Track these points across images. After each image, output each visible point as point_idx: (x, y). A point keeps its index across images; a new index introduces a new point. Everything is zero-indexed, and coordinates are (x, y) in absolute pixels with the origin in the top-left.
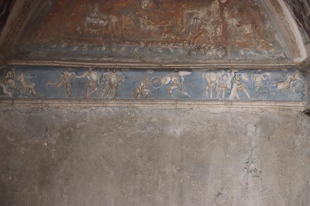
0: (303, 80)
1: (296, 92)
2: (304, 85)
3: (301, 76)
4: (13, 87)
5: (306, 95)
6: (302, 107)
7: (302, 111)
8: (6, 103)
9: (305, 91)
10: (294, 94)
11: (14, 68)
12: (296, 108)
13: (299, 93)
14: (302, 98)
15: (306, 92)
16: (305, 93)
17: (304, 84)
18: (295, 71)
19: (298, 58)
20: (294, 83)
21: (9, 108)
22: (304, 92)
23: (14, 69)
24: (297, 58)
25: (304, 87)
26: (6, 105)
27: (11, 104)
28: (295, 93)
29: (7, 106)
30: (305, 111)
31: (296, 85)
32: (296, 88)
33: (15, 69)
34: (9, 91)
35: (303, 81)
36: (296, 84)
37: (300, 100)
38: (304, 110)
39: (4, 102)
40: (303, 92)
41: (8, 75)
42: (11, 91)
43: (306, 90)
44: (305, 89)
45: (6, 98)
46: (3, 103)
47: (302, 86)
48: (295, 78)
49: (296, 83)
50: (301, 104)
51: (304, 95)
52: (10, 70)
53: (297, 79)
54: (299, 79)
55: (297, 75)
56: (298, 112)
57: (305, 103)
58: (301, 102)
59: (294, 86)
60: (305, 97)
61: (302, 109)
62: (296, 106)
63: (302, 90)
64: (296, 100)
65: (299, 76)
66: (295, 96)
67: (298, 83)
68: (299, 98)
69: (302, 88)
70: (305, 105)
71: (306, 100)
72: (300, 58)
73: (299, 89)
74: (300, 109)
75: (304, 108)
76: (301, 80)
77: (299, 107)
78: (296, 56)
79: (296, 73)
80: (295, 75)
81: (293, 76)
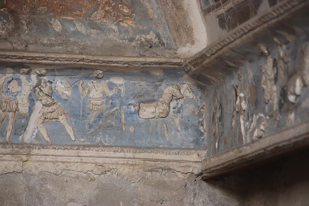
0: (199, 99)
1: (183, 127)
2: (202, 110)
5: (206, 135)
7: (196, 172)
9: (202, 125)
10: (178, 131)
12: (182, 164)
13: (190, 130)
14: (197, 142)
15: (205, 126)
16: (202, 131)
17: (202, 108)
18: (182, 76)
19: (188, 44)
20: (179, 105)
22: (201, 128)
24: (185, 46)
25: (200, 114)
28: (180, 129)
30: (202, 174)
31: (182, 109)
32: (182, 117)
35: (199, 102)
37: (192, 146)
38: (200, 171)
43: (205, 122)
44: (202, 121)
47: (196, 113)
48: (180, 92)
49: (182, 105)
50: (194, 157)
51: (202, 134)
53: (187, 95)
54: (191, 95)
55: (185, 86)
56: (187, 176)
57: (204, 153)
58: (195, 150)
59: (178, 113)
60: (203, 140)
61: (197, 169)
62: (183, 161)
63: (197, 121)
64: (183, 145)
65: (189, 88)
66: (180, 135)
67: (187, 105)
68: (190, 142)
69: (197, 117)
70: (203, 159)
71: (205, 146)
72: (193, 46)
73: (189, 121)
74: (191, 168)
75: (200, 166)
76: (194, 98)
77: (190, 164)
78: (184, 40)
79: (184, 82)
80: (182, 85)
81: (177, 87)
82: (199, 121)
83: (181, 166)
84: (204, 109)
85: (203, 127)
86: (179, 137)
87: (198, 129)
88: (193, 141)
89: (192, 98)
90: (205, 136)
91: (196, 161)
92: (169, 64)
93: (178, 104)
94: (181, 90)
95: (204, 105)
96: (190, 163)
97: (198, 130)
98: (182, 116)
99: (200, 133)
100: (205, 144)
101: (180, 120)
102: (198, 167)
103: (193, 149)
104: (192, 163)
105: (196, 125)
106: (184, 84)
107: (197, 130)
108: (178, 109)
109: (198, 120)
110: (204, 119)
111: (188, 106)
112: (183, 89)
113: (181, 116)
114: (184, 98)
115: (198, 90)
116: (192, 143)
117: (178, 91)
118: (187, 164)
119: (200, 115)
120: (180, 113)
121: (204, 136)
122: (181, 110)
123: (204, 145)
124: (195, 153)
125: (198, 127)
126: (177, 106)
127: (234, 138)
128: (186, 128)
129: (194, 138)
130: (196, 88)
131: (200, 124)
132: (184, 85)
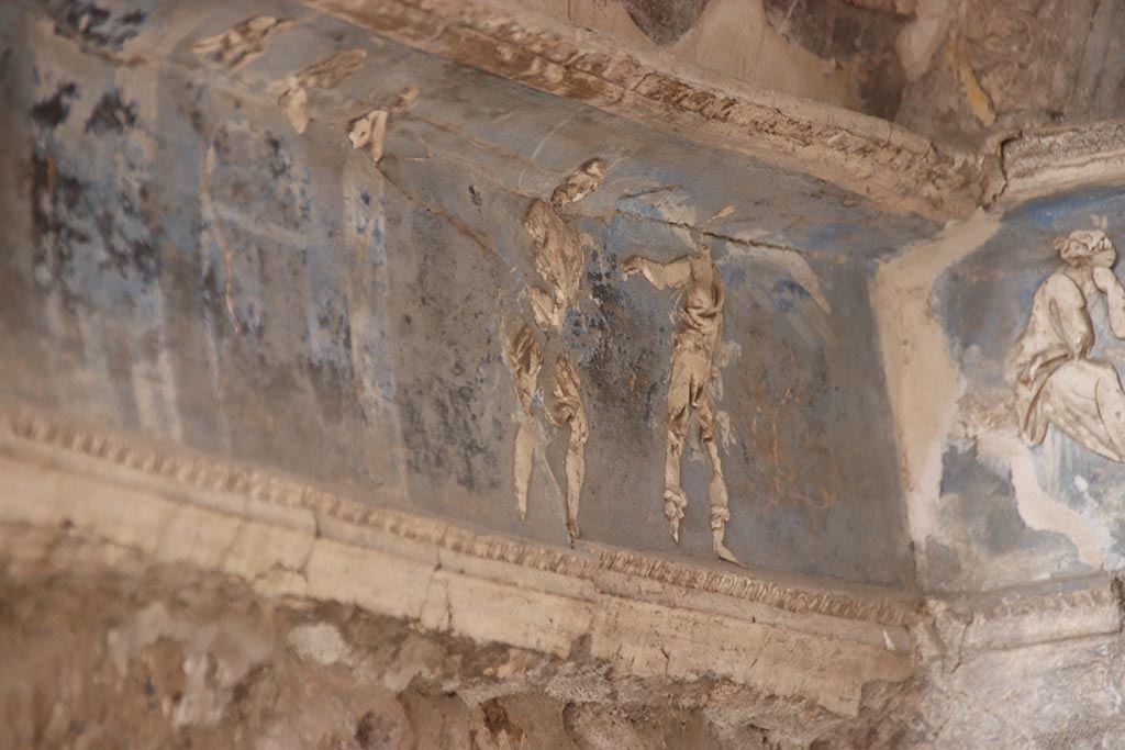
4: (1110, 444)
8: (1058, 640)
11: (1090, 226)
21: (1100, 697)
23: (1095, 238)
26: (1058, 660)
27: (1104, 645)
29: (1068, 668)
33: (1110, 235)
34: (1076, 500)
39: (1032, 626)
41: (1040, 315)
42: (1097, 496)
45: (1054, 580)
46: (1016, 643)
52: (1057, 261)
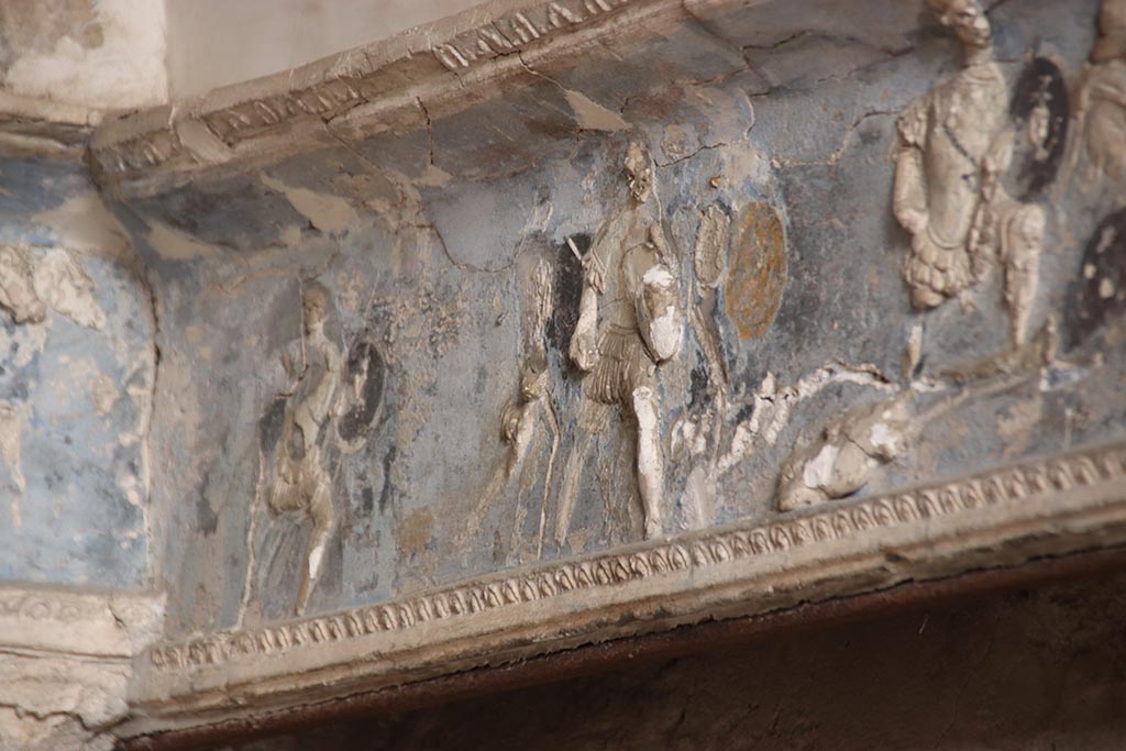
0: (120, 331)
1: (40, 475)
2: (133, 390)
3: (103, 273)
5: (148, 519)
6: (103, 658)
7: (96, 712)
9: (134, 469)
10: (15, 491)
12: (33, 668)
13: (72, 488)
14: (104, 554)
15: (146, 474)
16: (133, 498)
17: (137, 378)
19: (67, 42)
20: (24, 358)
22: (127, 483)
24: (50, 49)
25: (125, 413)
28: (20, 482)
30: (124, 720)
31: (37, 376)
32: (35, 422)
35: (123, 345)
36: (42, 367)
37: (79, 573)
38: (120, 708)
40: (112, 475)
43: (145, 453)
44: (135, 446)
47: (107, 404)
48: (31, 288)
49: (36, 355)
50: (95, 632)
51: (129, 514)
53: (64, 306)
54: (83, 309)
55: (56, 257)
56: (45, 731)
57: (149, 613)
58: (100, 593)
59: (16, 395)
60: (136, 544)
61: (103, 695)
62: (41, 648)
63: (110, 448)
64: (39, 568)
65: (75, 272)
66: (25, 513)
67: (64, 359)
68: (72, 555)
69: (108, 423)
70: (141, 643)
71: (143, 575)
72: (92, 53)
73: (68, 441)
74: (74, 691)
75: (122, 681)
76: (100, 325)
77: (69, 668)
78: (47, 21)
79: (53, 237)
80: (37, 252)
81: (17, 259)
82: (121, 447)
83: (26, 678)
84: (142, 384)
85: (139, 479)
86: (18, 520)
87: (113, 485)
88: (89, 550)
89: (90, 326)
90: (146, 524)
91: (107, 649)
92: (23, 127)
93: (15, 347)
94: (37, 276)
95: (143, 368)
96: (70, 663)
97: (111, 491)
98: (35, 413)
99: (120, 511)
100: (145, 570)
101: (24, 434)
102: (112, 685)
103: (87, 589)
104: (84, 662)
105: (106, 466)
106: (51, 245)
107: (106, 492)
108: (15, 379)
109: (115, 438)
110: (141, 437)
111: (67, 366)
112: (44, 271)
113: (32, 416)
114: (49, 323)
115: (117, 284)
116: (81, 559)
117: (22, 283)
118: (57, 665)
119: (124, 416)
120: (25, 396)
121: (142, 524)
122: (32, 385)
123: (139, 571)
124: (102, 608)
125: (113, 476)
126: (11, 358)
127: (522, 512)
128: (54, 480)
129: (93, 534)
130: (107, 272)
131: (122, 464)
132: (51, 253)
